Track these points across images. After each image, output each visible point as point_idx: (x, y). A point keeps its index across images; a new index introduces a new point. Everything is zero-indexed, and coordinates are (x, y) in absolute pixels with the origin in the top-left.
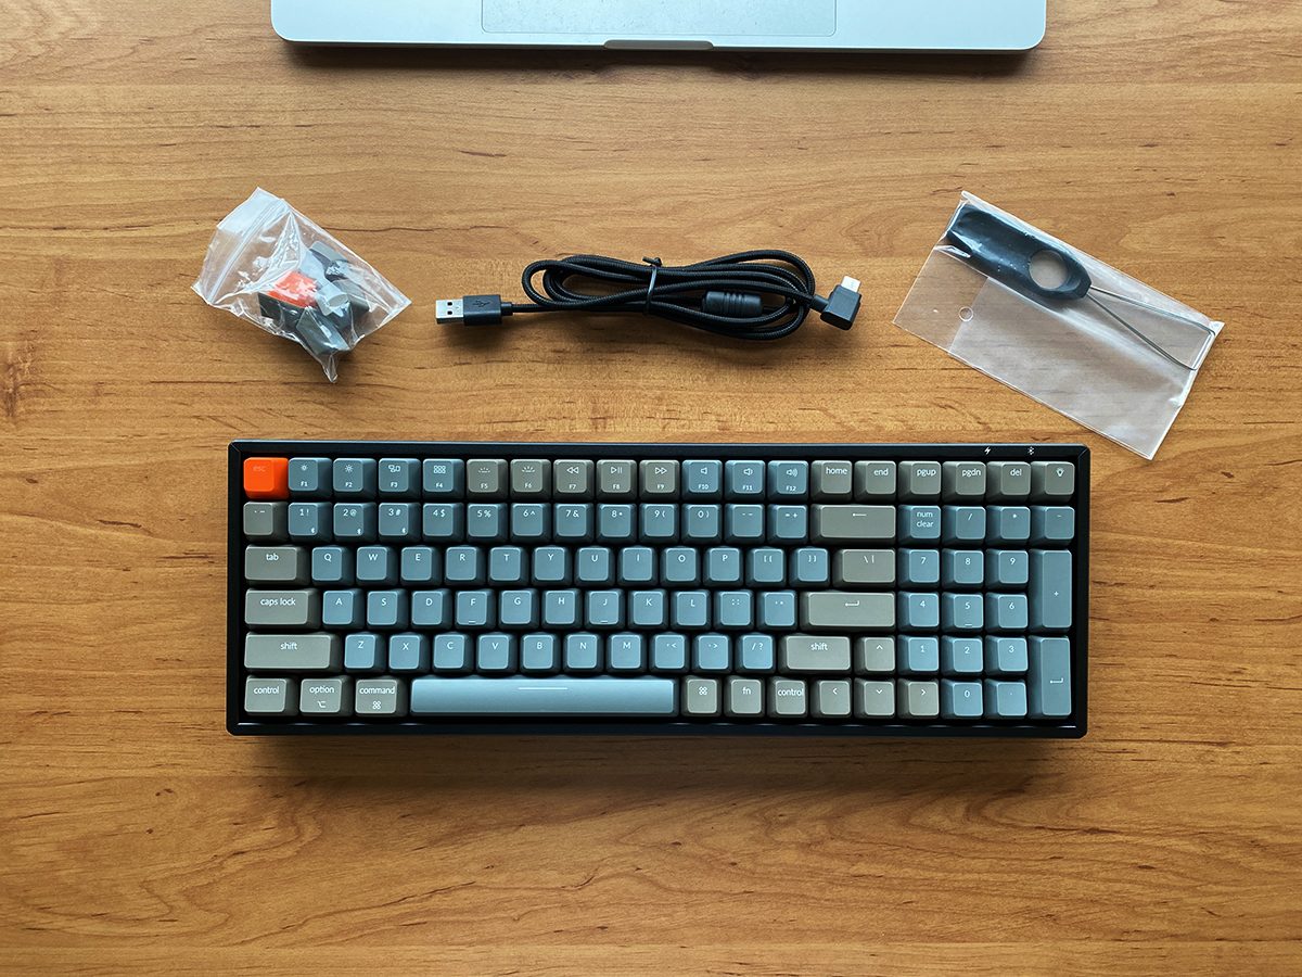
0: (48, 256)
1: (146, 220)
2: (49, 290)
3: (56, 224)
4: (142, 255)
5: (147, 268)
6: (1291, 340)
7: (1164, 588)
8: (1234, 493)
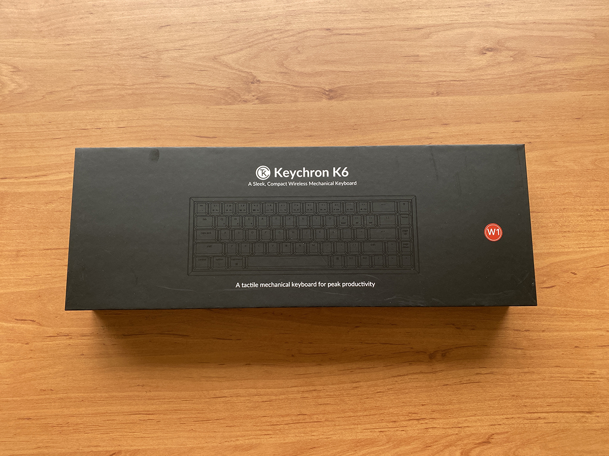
1: (45, 173)
4: (43, 189)
5: (44, 195)
6: (595, 207)
7: (550, 331)
8: (578, 283)
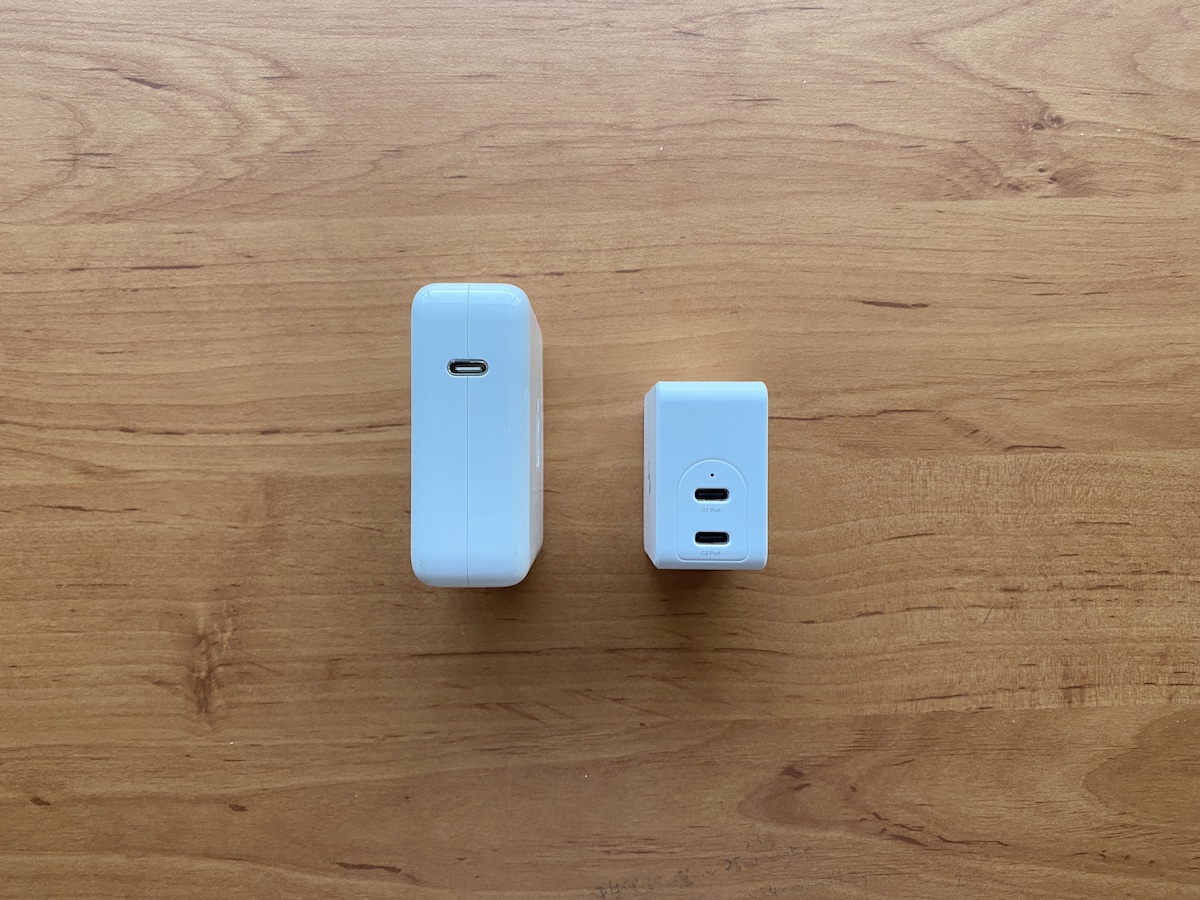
0: (253, 474)
2: (256, 524)
3: (265, 426)
